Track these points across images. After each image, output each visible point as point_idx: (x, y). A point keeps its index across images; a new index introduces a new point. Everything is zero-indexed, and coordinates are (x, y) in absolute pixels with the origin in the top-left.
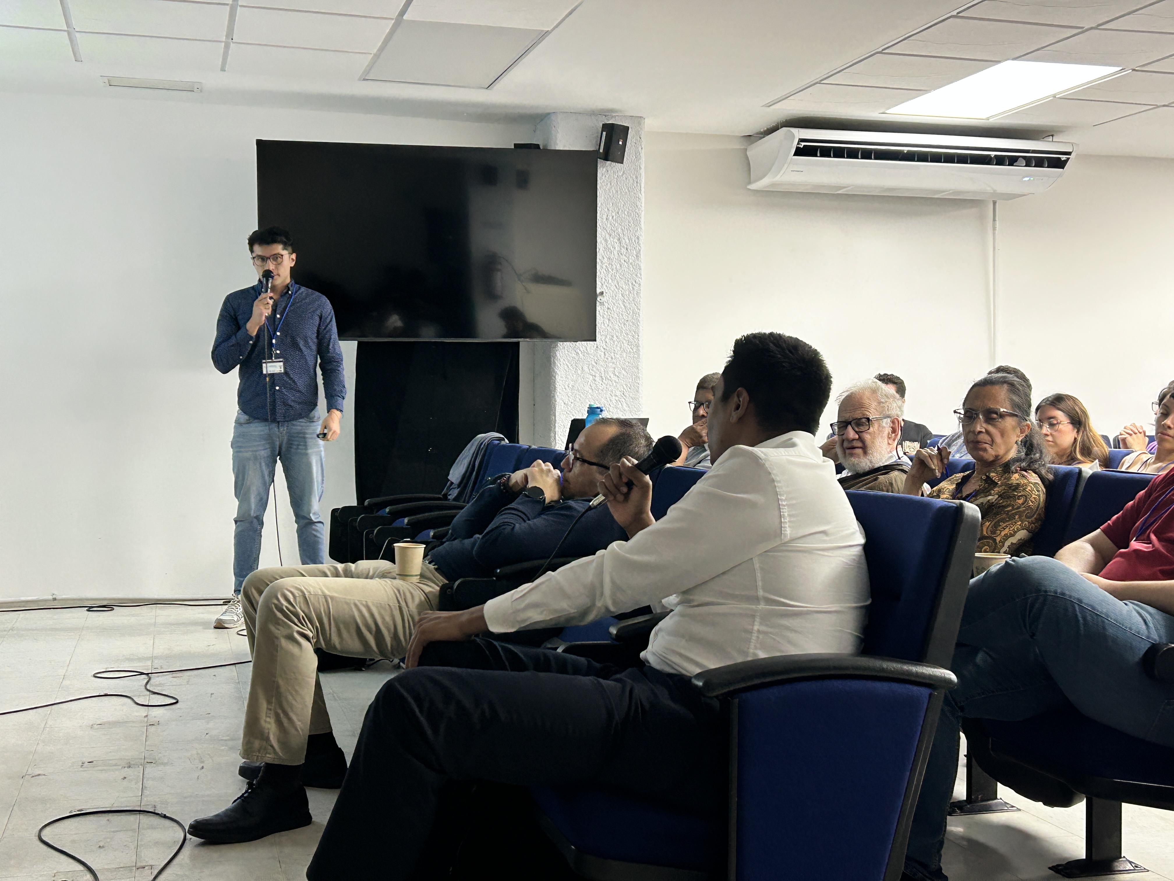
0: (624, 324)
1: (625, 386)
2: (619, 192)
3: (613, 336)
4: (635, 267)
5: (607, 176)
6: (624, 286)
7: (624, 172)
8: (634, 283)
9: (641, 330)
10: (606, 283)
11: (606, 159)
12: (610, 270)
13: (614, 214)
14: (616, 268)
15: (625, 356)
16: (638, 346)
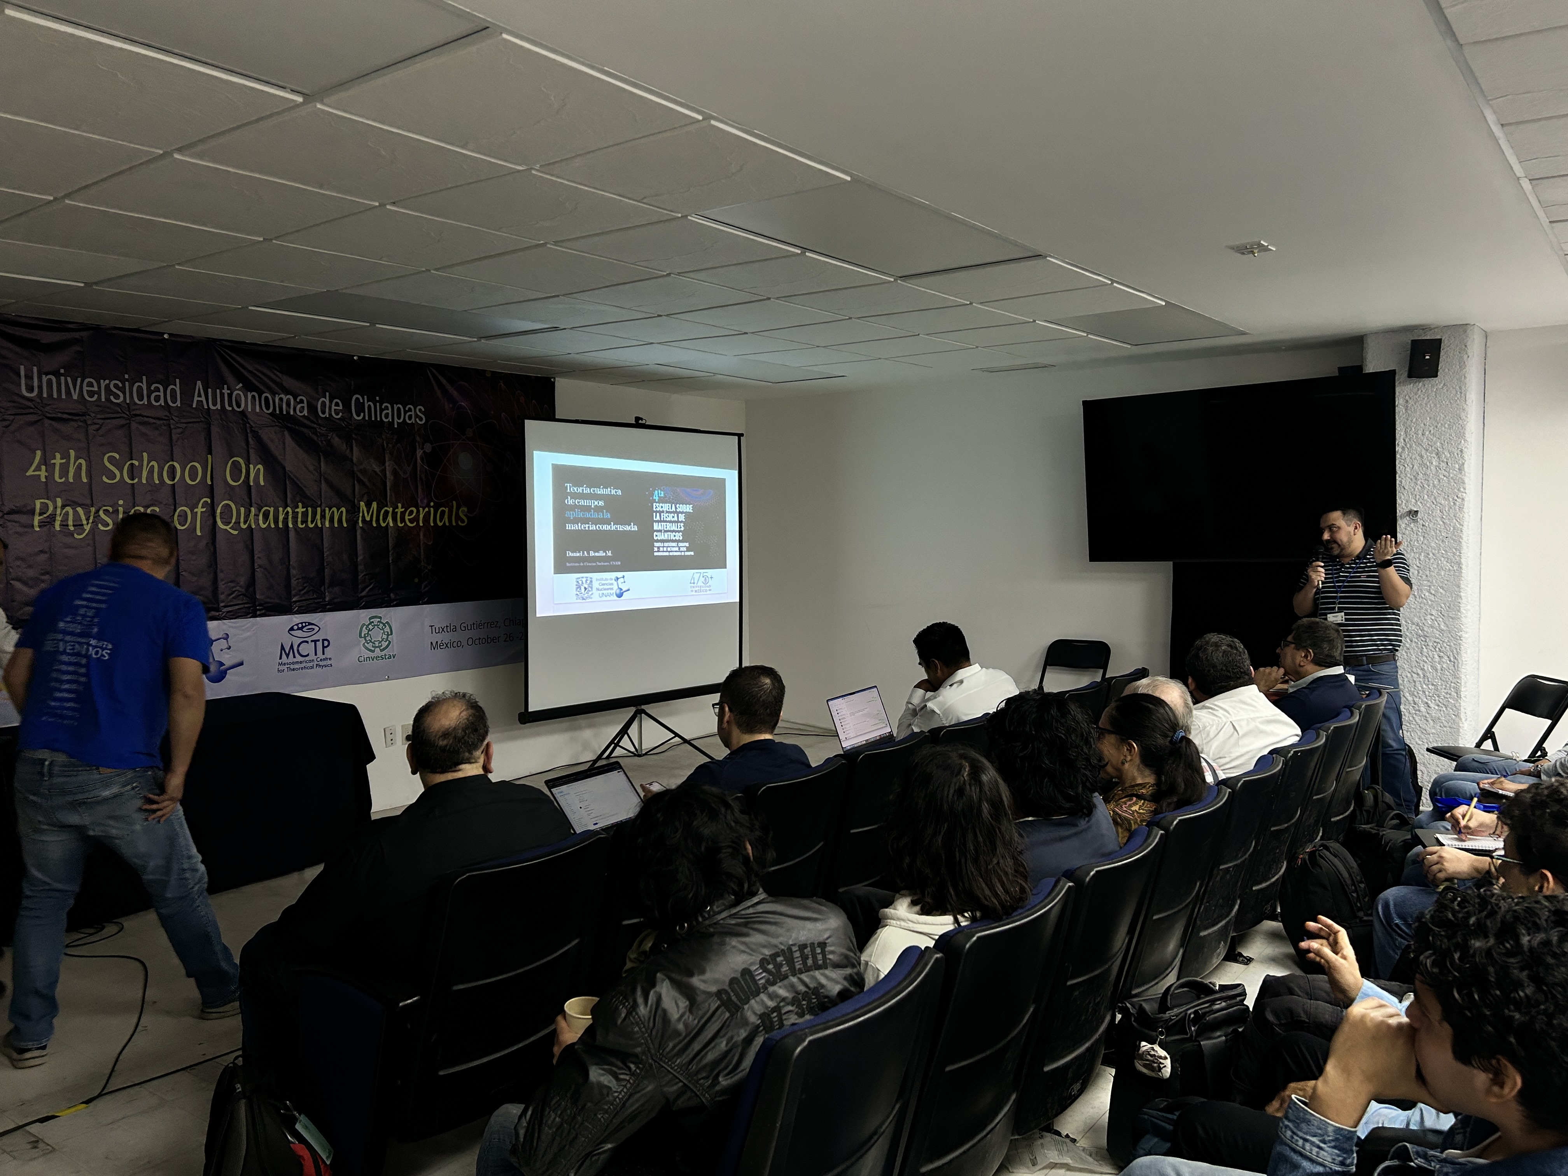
0: (1443, 541)
1: (1443, 605)
2: (1438, 406)
3: (1428, 554)
4: (1456, 481)
5: (1424, 391)
6: (1443, 502)
7: (1444, 385)
8: (1456, 498)
9: (1465, 547)
10: (1421, 500)
11: (1410, 376)
12: (1425, 485)
13: (1431, 429)
14: (1433, 484)
15: (1443, 574)
16: (1459, 564)
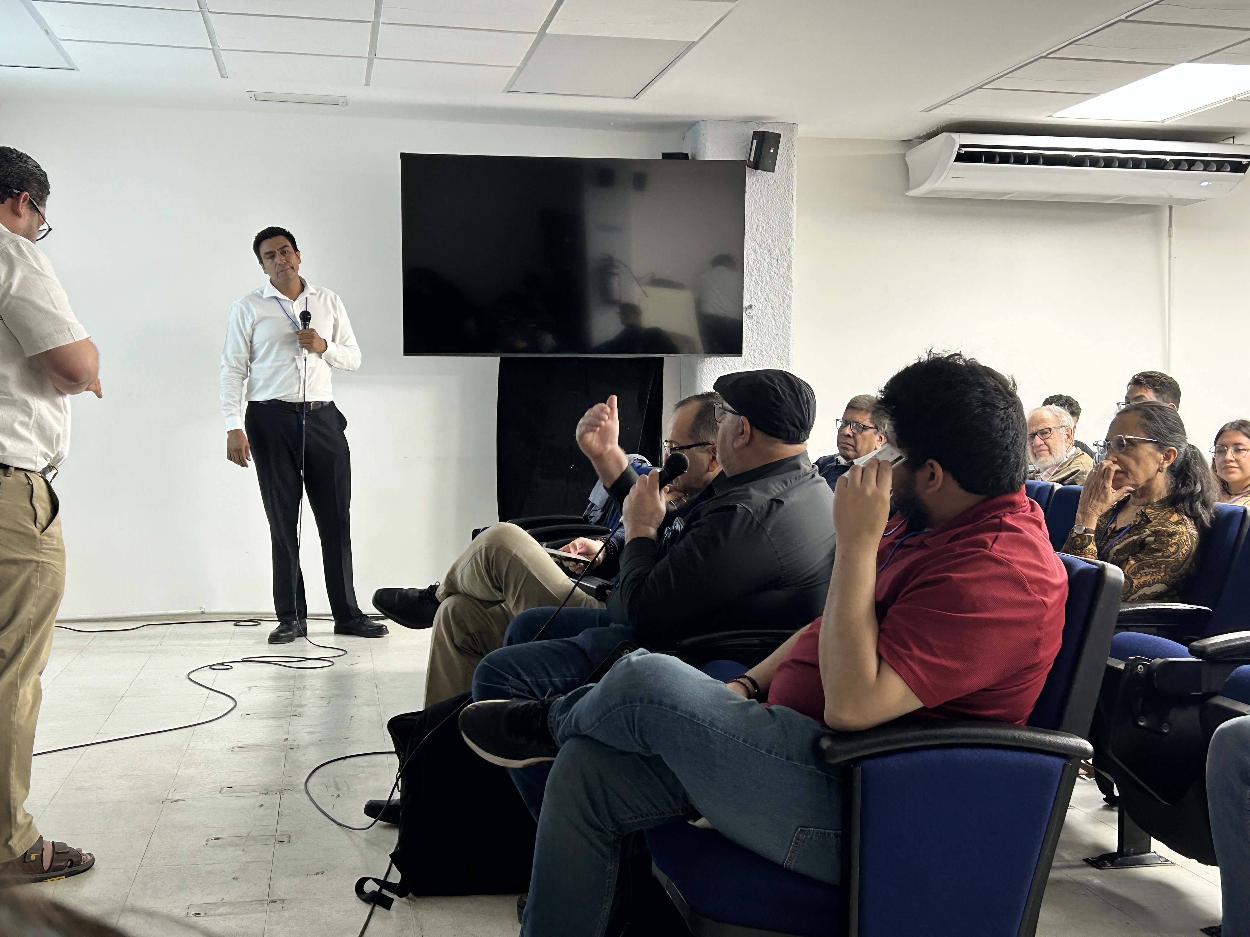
0: (774, 338)
2: (770, 202)
3: (762, 351)
4: (785, 279)
5: (757, 186)
6: (774, 299)
7: (775, 181)
9: (791, 344)
10: (754, 298)
11: (756, 168)
12: (759, 282)
14: (766, 280)
16: (788, 361)
